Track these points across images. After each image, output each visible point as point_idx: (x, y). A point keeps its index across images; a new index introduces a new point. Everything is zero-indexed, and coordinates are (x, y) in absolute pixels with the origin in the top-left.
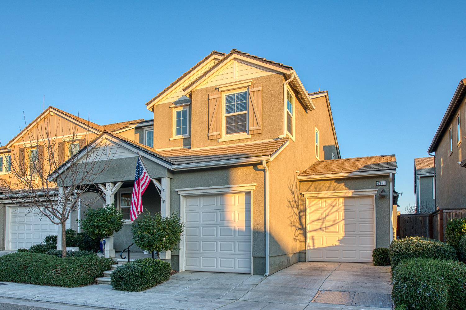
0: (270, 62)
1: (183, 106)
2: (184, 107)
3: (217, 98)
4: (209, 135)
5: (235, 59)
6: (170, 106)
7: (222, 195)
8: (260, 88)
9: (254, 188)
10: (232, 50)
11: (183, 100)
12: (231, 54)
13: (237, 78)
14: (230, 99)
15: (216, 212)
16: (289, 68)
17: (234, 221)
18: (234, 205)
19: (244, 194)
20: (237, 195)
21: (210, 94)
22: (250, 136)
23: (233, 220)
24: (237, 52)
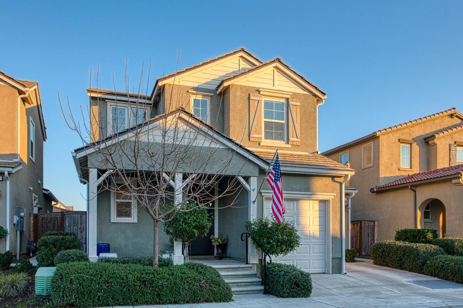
0: (309, 83)
1: (203, 95)
2: (204, 97)
3: (259, 101)
4: (251, 136)
5: (276, 67)
6: (190, 91)
7: (297, 200)
8: (299, 104)
9: (333, 197)
10: (276, 58)
11: (204, 89)
12: (274, 61)
13: (277, 87)
14: (268, 105)
15: (293, 216)
16: (324, 94)
17: (310, 226)
18: (309, 210)
19: (318, 201)
20: (311, 202)
21: (251, 94)
22: (289, 146)
23: (308, 224)
24: (280, 62)
